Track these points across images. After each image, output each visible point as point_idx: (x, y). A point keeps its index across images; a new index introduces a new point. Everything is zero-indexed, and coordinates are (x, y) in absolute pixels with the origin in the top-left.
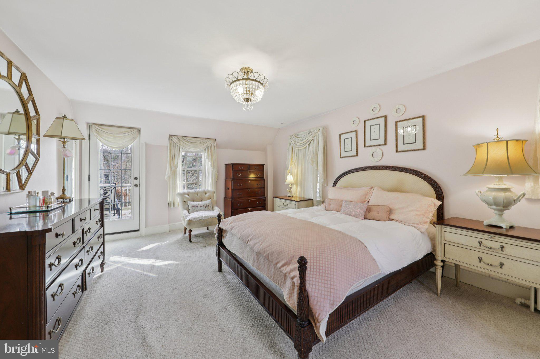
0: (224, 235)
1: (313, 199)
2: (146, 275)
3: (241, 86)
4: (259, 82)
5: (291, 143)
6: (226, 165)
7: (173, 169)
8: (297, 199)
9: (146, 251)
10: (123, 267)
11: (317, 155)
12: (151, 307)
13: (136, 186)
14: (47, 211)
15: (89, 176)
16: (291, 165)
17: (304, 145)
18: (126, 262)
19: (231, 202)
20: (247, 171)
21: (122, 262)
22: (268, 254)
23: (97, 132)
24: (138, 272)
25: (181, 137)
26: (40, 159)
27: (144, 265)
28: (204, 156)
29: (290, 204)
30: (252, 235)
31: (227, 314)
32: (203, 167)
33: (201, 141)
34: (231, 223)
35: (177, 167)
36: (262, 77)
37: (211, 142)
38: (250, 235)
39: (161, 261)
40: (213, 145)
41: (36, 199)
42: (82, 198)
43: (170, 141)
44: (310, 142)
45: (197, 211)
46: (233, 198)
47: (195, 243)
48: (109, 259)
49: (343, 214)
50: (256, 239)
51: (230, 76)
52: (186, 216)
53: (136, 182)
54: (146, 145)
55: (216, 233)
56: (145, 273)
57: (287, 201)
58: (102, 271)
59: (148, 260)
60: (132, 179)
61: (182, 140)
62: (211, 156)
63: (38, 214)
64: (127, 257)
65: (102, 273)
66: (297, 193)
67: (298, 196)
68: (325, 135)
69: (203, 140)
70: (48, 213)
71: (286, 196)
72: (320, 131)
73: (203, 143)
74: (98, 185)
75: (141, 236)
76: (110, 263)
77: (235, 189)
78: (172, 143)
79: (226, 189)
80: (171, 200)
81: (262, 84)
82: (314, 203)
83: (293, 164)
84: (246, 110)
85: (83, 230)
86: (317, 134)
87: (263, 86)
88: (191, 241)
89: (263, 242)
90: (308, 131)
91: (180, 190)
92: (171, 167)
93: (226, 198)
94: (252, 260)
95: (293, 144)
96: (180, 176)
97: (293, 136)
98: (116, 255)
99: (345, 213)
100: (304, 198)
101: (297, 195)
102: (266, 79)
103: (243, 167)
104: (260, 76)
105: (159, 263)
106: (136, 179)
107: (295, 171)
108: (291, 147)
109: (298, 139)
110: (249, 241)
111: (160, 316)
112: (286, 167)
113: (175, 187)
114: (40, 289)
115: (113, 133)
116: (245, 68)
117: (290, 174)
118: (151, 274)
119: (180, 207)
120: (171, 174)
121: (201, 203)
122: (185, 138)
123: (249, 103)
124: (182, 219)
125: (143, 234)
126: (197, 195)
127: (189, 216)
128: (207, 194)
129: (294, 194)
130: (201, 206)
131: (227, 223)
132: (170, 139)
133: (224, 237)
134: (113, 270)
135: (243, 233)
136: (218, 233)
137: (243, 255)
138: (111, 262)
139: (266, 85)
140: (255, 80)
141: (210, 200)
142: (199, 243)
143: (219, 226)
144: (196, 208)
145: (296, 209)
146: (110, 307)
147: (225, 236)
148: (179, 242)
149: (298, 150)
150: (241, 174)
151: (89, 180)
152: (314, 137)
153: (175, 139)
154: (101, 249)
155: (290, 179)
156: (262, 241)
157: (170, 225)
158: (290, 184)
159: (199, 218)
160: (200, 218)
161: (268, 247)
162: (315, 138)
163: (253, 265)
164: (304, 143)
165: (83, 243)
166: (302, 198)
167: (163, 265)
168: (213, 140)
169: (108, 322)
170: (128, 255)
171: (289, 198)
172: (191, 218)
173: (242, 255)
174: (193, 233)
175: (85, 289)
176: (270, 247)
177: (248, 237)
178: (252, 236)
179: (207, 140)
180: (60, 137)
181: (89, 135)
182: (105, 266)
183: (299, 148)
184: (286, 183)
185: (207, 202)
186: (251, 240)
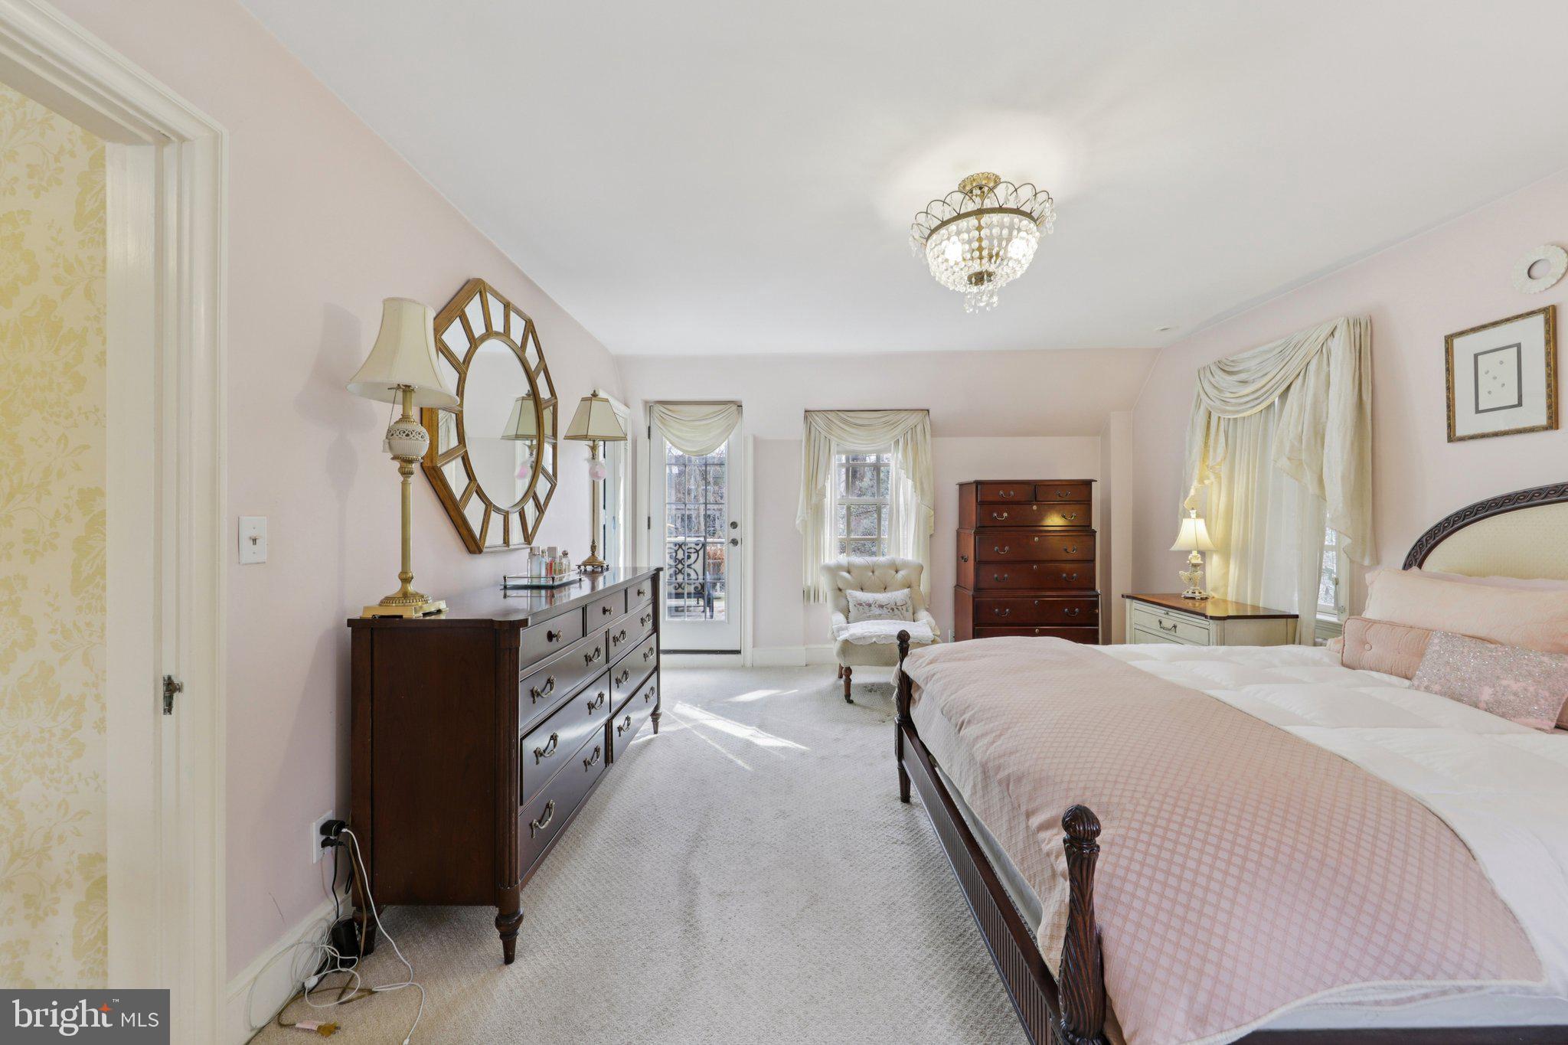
0: (916, 696)
1: (1296, 617)
2: (731, 761)
3: (954, 238)
4: (1017, 211)
5: (1203, 396)
6: (962, 486)
7: (814, 500)
8: (1227, 609)
9: (745, 704)
10: (694, 731)
11: (1319, 434)
12: (722, 839)
13: (734, 542)
14: (552, 588)
15: (649, 518)
16: (1201, 481)
17: (1258, 401)
18: (701, 721)
19: (973, 600)
20: (1029, 503)
21: (695, 720)
22: (1009, 775)
23: (662, 420)
24: (716, 751)
25: (833, 414)
26: (558, 484)
27: (733, 737)
28: (894, 461)
29: (1187, 625)
30: (976, 709)
31: (894, 924)
32: (892, 496)
33: (887, 418)
34: (931, 663)
35: (824, 496)
36: (1025, 193)
37: (914, 419)
38: (969, 707)
39: (769, 735)
40: (919, 428)
41: (540, 564)
42: (638, 565)
43: (806, 426)
44: (1289, 387)
45: (869, 618)
46: (977, 589)
47: (859, 705)
48: (673, 707)
49: (1427, 689)
50: (983, 723)
51: (922, 218)
52: (840, 629)
53: (734, 534)
54: (757, 442)
55: (894, 688)
56: (731, 756)
57: (1173, 613)
58: (656, 732)
59: (745, 726)
60: (727, 526)
61: (838, 423)
62: (915, 460)
63: (543, 592)
64: (706, 710)
65: (655, 735)
66: (1226, 586)
67: (1231, 596)
68: (1366, 351)
69: (892, 417)
70: (555, 591)
71: (1178, 596)
72: (1337, 334)
73: (893, 424)
74: (664, 539)
75: (743, 666)
76: (674, 717)
77: (986, 563)
78: (813, 429)
79: (961, 558)
80: (809, 583)
81: (1028, 216)
82: (1304, 629)
83: (1212, 478)
84: (977, 311)
85: (607, 633)
86: (1323, 350)
87: (1035, 221)
88: (851, 698)
89: (1000, 735)
90: (1280, 342)
91: (832, 556)
92: (809, 496)
93: (959, 587)
94: (970, 787)
95: (1209, 401)
96: (831, 520)
97: (1214, 368)
98: (687, 702)
99: (1437, 687)
100: (1254, 607)
101: (1226, 594)
102: (1042, 197)
103: (1012, 493)
104: (1016, 190)
105: (766, 741)
106: (734, 525)
107: (1218, 501)
108: (1202, 412)
109: (1236, 378)
110: (965, 724)
111: (735, 868)
112: (1181, 489)
113: (818, 549)
114: (509, 735)
115: (691, 419)
116: (972, 179)
117: (1193, 514)
118: (740, 762)
119: (829, 605)
120: (809, 515)
121: (882, 597)
122: (846, 415)
123: (986, 286)
124: (829, 635)
125: (748, 664)
126: (873, 572)
127: (847, 629)
128: (901, 573)
129: (1215, 589)
130: (881, 606)
131: (920, 661)
132: (807, 422)
133: (915, 703)
134: (674, 733)
135: (953, 697)
136: (899, 688)
137: (951, 765)
138: (676, 714)
139: (1041, 216)
140: (1001, 210)
141: (906, 591)
142: (872, 709)
143: (901, 666)
144: (867, 611)
145: (1209, 645)
146: (650, 814)
147: (917, 700)
148: (822, 696)
149: (1231, 422)
150: (1005, 515)
151: (649, 527)
152: (1305, 363)
153: (819, 421)
154: (652, 681)
155: (1192, 531)
156: (998, 733)
157: (806, 649)
158: (1195, 553)
159: (871, 637)
160: (874, 639)
161: (1011, 753)
162: (1312, 367)
163: (973, 801)
164: (1257, 391)
165: (607, 661)
166: (1249, 609)
167: (772, 748)
168: (921, 414)
169: (639, 843)
170: (708, 706)
171: (1189, 605)
172: (851, 635)
173: (949, 764)
174: (857, 679)
175: (610, 760)
176: (1018, 755)
177: (964, 712)
178: (973, 712)
179: (903, 414)
180: (585, 437)
181: (649, 428)
182: (660, 720)
183: (1238, 412)
184: (1175, 548)
185: (899, 595)
186: (969, 722)
